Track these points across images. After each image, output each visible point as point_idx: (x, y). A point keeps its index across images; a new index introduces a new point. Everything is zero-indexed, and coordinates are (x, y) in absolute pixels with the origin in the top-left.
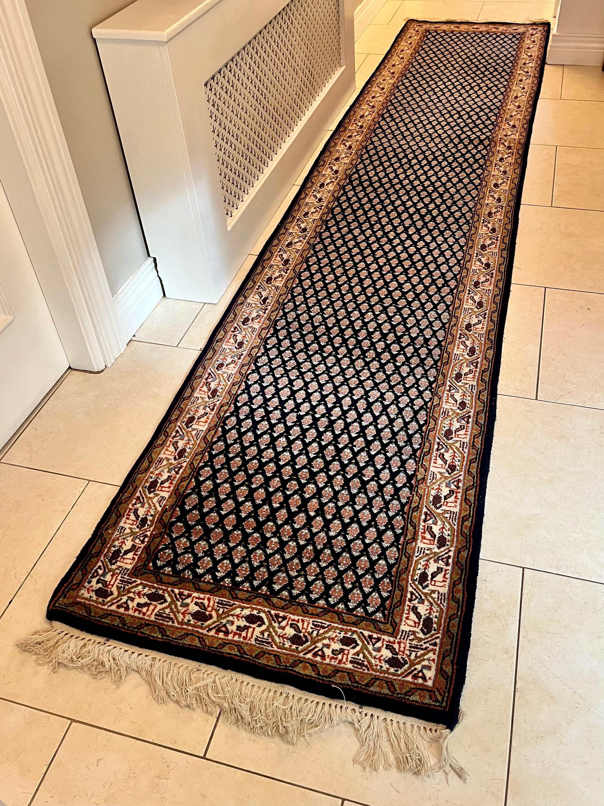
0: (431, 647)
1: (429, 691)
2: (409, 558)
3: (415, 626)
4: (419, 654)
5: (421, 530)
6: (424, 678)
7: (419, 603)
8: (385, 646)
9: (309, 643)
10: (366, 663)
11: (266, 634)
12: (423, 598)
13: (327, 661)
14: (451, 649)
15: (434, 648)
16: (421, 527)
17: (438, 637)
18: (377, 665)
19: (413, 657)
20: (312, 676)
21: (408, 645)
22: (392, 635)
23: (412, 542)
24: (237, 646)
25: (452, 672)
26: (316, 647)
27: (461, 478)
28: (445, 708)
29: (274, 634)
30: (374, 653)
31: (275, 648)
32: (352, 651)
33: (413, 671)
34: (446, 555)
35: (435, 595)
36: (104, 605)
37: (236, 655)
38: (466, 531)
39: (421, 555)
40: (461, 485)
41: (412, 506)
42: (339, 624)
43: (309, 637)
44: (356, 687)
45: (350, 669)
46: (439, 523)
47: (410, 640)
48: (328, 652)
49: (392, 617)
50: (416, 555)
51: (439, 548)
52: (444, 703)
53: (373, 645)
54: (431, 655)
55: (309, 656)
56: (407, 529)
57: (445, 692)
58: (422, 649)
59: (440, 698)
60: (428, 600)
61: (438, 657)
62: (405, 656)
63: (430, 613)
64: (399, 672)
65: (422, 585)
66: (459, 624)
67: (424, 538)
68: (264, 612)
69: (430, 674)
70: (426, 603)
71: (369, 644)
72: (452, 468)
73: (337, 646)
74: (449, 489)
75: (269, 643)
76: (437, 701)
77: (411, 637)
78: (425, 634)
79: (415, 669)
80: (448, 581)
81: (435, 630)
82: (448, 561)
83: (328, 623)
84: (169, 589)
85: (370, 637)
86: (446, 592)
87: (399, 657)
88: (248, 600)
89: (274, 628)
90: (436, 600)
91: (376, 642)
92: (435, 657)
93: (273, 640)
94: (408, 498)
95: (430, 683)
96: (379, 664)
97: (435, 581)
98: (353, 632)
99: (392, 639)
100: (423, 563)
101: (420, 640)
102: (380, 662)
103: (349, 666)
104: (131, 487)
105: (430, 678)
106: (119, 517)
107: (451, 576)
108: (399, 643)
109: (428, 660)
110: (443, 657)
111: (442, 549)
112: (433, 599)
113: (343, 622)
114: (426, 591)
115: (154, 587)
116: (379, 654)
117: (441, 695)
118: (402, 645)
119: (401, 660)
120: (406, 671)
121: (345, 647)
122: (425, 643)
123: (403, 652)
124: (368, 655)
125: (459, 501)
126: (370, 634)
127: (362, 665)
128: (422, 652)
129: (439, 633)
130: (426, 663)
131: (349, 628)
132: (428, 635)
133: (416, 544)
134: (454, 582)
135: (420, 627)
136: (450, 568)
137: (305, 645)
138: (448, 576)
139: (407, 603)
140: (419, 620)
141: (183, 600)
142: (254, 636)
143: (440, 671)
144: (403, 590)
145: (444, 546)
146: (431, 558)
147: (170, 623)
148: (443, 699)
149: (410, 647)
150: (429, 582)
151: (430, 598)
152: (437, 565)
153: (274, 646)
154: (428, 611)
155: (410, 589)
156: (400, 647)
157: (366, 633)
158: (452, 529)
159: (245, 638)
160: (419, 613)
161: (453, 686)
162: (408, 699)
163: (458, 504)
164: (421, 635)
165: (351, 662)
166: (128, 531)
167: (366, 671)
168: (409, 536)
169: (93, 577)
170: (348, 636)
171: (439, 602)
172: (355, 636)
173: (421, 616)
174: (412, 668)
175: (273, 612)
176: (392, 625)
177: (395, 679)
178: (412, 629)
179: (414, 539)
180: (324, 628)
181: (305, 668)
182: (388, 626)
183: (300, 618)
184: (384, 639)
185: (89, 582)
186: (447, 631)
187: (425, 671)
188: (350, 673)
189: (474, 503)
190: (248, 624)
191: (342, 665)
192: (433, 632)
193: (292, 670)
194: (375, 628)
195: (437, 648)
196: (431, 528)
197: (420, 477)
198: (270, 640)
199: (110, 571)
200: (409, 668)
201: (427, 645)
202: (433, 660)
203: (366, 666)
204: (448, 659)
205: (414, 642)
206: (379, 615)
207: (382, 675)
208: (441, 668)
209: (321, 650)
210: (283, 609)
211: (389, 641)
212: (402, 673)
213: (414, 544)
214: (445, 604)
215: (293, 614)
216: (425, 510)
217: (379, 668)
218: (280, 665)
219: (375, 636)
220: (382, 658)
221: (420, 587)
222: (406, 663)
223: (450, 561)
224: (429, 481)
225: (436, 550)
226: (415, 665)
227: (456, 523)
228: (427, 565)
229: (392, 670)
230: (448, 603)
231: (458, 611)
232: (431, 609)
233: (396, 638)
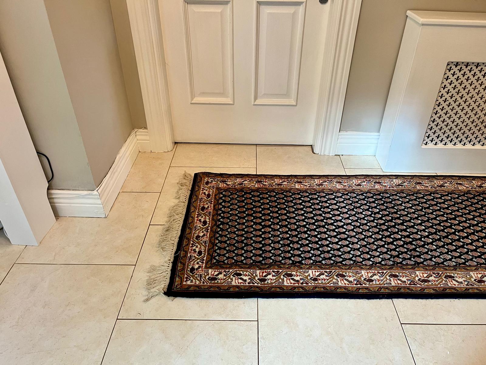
0: (202, 282)
1: (181, 283)
2: (249, 268)
3: (211, 274)
4: (198, 278)
5: (267, 270)
6: (187, 281)
7: (224, 275)
8: (200, 265)
9: (197, 241)
10: (191, 260)
11: (199, 228)
12: (227, 276)
13: (190, 248)
14: (202, 289)
15: (202, 283)
16: (269, 270)
17: (207, 283)
18: (190, 264)
19: (196, 276)
20: (183, 245)
21: (202, 273)
22: (206, 267)
23: (259, 268)
24: (193, 221)
25: (190, 290)
26: (196, 244)
27: (310, 284)
28: (173, 289)
29: (200, 230)
30: (196, 262)
31: (193, 232)
32: (196, 255)
33: (189, 277)
34: (254, 282)
35: (229, 280)
36: (203, 185)
37: (189, 222)
38: (273, 289)
39: (251, 272)
40: (304, 285)
41: (281, 265)
42: (208, 249)
43: (200, 240)
44: (180, 259)
45: (187, 255)
46: (274, 278)
47: (204, 274)
48: (194, 248)
49: (215, 266)
50: (251, 270)
51: (258, 279)
52: (176, 289)
53: (200, 262)
54: (198, 282)
55: (192, 242)
56: (265, 265)
57: (180, 289)
58: (200, 279)
59: (178, 287)
60: (227, 278)
61: (198, 285)
62: (196, 273)
63: (219, 279)
64: (188, 272)
65: (234, 274)
66: (215, 291)
67: (263, 273)
68: (209, 225)
69: (189, 283)
70: (225, 277)
71: (200, 260)
72: (315, 280)
73: (197, 250)
74: (299, 279)
75: (195, 229)
76: (176, 286)
77: (206, 274)
78: (208, 279)
79: (190, 277)
80: (239, 284)
81: (211, 282)
82: (251, 283)
83: (207, 245)
84: (213, 198)
85: (204, 260)
86: (232, 284)
87: (195, 271)
88: (213, 219)
89: (202, 229)
90: (227, 281)
91: (201, 262)
92: (197, 284)
93: (197, 230)
94: (285, 263)
95: (184, 283)
96: (191, 265)
97: (238, 279)
98: (205, 254)
99: (204, 267)
100: (247, 274)
101: (205, 278)
102: (192, 265)
103: (189, 255)
104: (256, 177)
105: (187, 283)
106: (241, 177)
107: (242, 285)
108: (202, 270)
109: (196, 282)
110: (198, 286)
111: (258, 281)
112: (228, 280)
113: (209, 250)
114: (231, 277)
115: (213, 194)
116: (196, 264)
117: (179, 287)
118: (201, 271)
119: (194, 272)
120: (189, 274)
121: (197, 252)
122: (204, 279)
123: (198, 272)
124: (195, 260)
125: (292, 285)
126: (205, 260)
127: (190, 259)
128: (199, 279)
129: (209, 284)
130: (194, 281)
131: (206, 252)
132: (208, 280)
133: (258, 270)
134: (239, 287)
135: (211, 276)
136: (247, 284)
137: (196, 240)
138: (242, 284)
139: (223, 270)
140: (215, 276)
141: (209, 203)
142: (197, 225)
143: (190, 286)
144: (230, 268)
145: (260, 281)
146: (251, 276)
147: (199, 202)
148: (178, 288)
149: (201, 274)
150: (237, 277)
151: (228, 278)
152: (248, 279)
153: (194, 231)
154: (220, 278)
155: (231, 270)
156: (200, 271)
157: (205, 258)
158: (271, 283)
159: (196, 222)
160: (218, 275)
161: (184, 291)
162: (176, 277)
163: (290, 284)
164: (207, 277)
165: (191, 256)
166: (236, 181)
167: (187, 261)
168: (261, 267)
169: (213, 179)
170: (203, 253)
171: (226, 282)
172: (203, 255)
173: (217, 276)
174: (190, 276)
175: (209, 228)
176: (210, 266)
177: (185, 271)
178: (210, 274)
179: (260, 269)
180: (205, 244)
181: (186, 242)
182: (210, 265)
183: (208, 236)
184: (203, 264)
185: (211, 179)
186: (211, 287)
187: (190, 281)
188: (185, 256)
189: (293, 292)
190: (202, 222)
191: (189, 253)
192: (210, 281)
193: (184, 238)
194: (208, 261)
195: (202, 284)
196: (270, 274)
197: (302, 266)
198: (196, 230)
199: (217, 182)
200: (191, 275)
201: (203, 280)
202: (195, 283)
203: (189, 261)
204: (197, 289)
205: (203, 276)
206: (215, 261)
207: (186, 266)
208: (192, 286)
209: (195, 245)
210: (211, 230)
211: (202, 267)
212: (188, 273)
213: (258, 269)
214: (225, 284)
215: (210, 234)
216: (281, 271)
217: (189, 265)
218: (186, 234)
219: (204, 261)
220: (194, 265)
221: (233, 274)
222: (193, 274)
223: (251, 284)
224: (301, 271)
225: (256, 278)
226: (192, 277)
227: (276, 284)
228: (246, 275)
229: (189, 269)
230: (226, 286)
231: (223, 290)
232: (222, 279)
233: (204, 268)
